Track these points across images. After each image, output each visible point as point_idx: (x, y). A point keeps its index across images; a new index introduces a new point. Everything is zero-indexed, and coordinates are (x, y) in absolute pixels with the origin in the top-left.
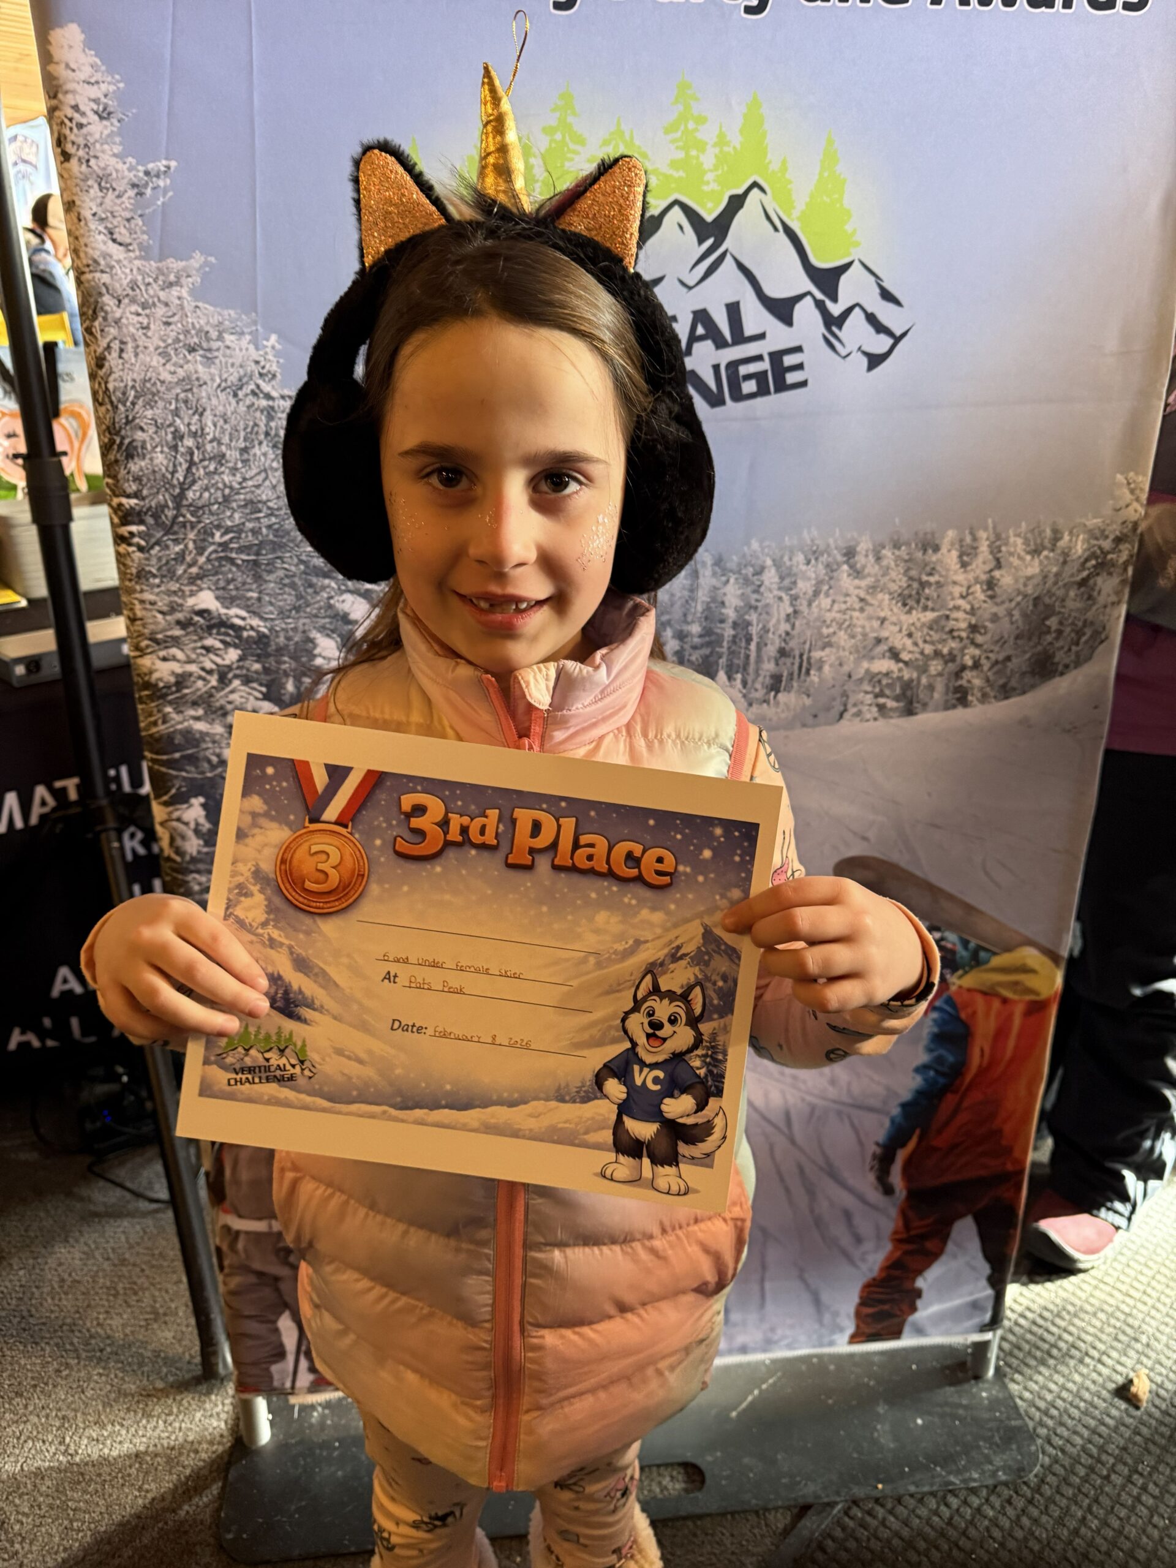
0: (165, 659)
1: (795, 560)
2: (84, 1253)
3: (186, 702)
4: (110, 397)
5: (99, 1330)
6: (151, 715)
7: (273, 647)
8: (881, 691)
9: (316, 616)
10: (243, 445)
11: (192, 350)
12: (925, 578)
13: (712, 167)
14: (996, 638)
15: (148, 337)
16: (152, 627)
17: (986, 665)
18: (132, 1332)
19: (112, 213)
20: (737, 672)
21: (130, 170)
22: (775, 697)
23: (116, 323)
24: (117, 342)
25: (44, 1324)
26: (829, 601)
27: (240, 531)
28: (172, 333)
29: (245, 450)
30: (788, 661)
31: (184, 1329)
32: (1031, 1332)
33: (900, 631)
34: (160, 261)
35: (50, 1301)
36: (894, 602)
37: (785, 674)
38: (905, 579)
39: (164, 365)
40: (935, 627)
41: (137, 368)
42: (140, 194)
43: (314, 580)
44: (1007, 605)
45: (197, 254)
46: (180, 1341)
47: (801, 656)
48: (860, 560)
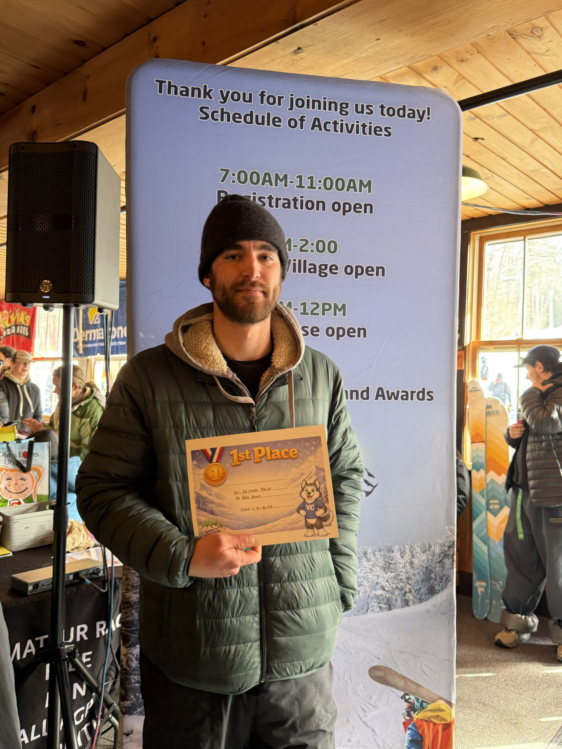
8: (380, 601)
12: (390, 561)
14: (415, 581)
17: (413, 591)
33: (384, 580)
36: (381, 570)
38: (384, 562)
40: (395, 579)
44: (417, 570)
48: (369, 556)
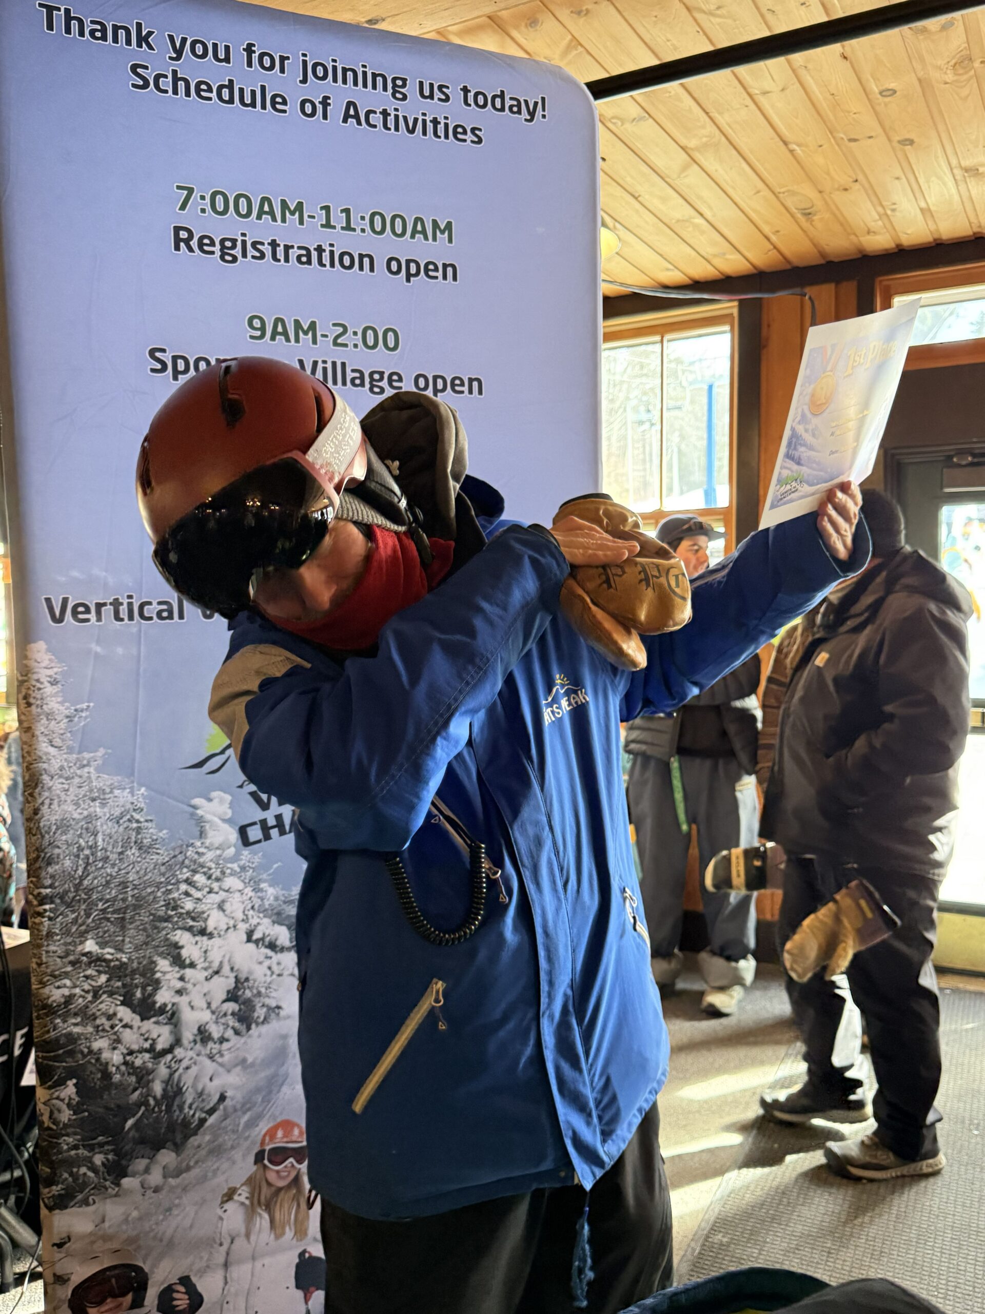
0: (59, 987)
3: (70, 1014)
4: (39, 831)
6: (44, 1026)
7: (130, 970)
9: (158, 946)
10: (120, 850)
11: (94, 800)
15: (68, 796)
16: (52, 967)
21: (66, 709)
23: (49, 789)
24: (48, 800)
27: (115, 901)
28: (82, 792)
29: (121, 853)
34: (79, 754)
39: (76, 810)
41: (59, 813)
42: (71, 721)
43: (158, 924)
45: (101, 749)
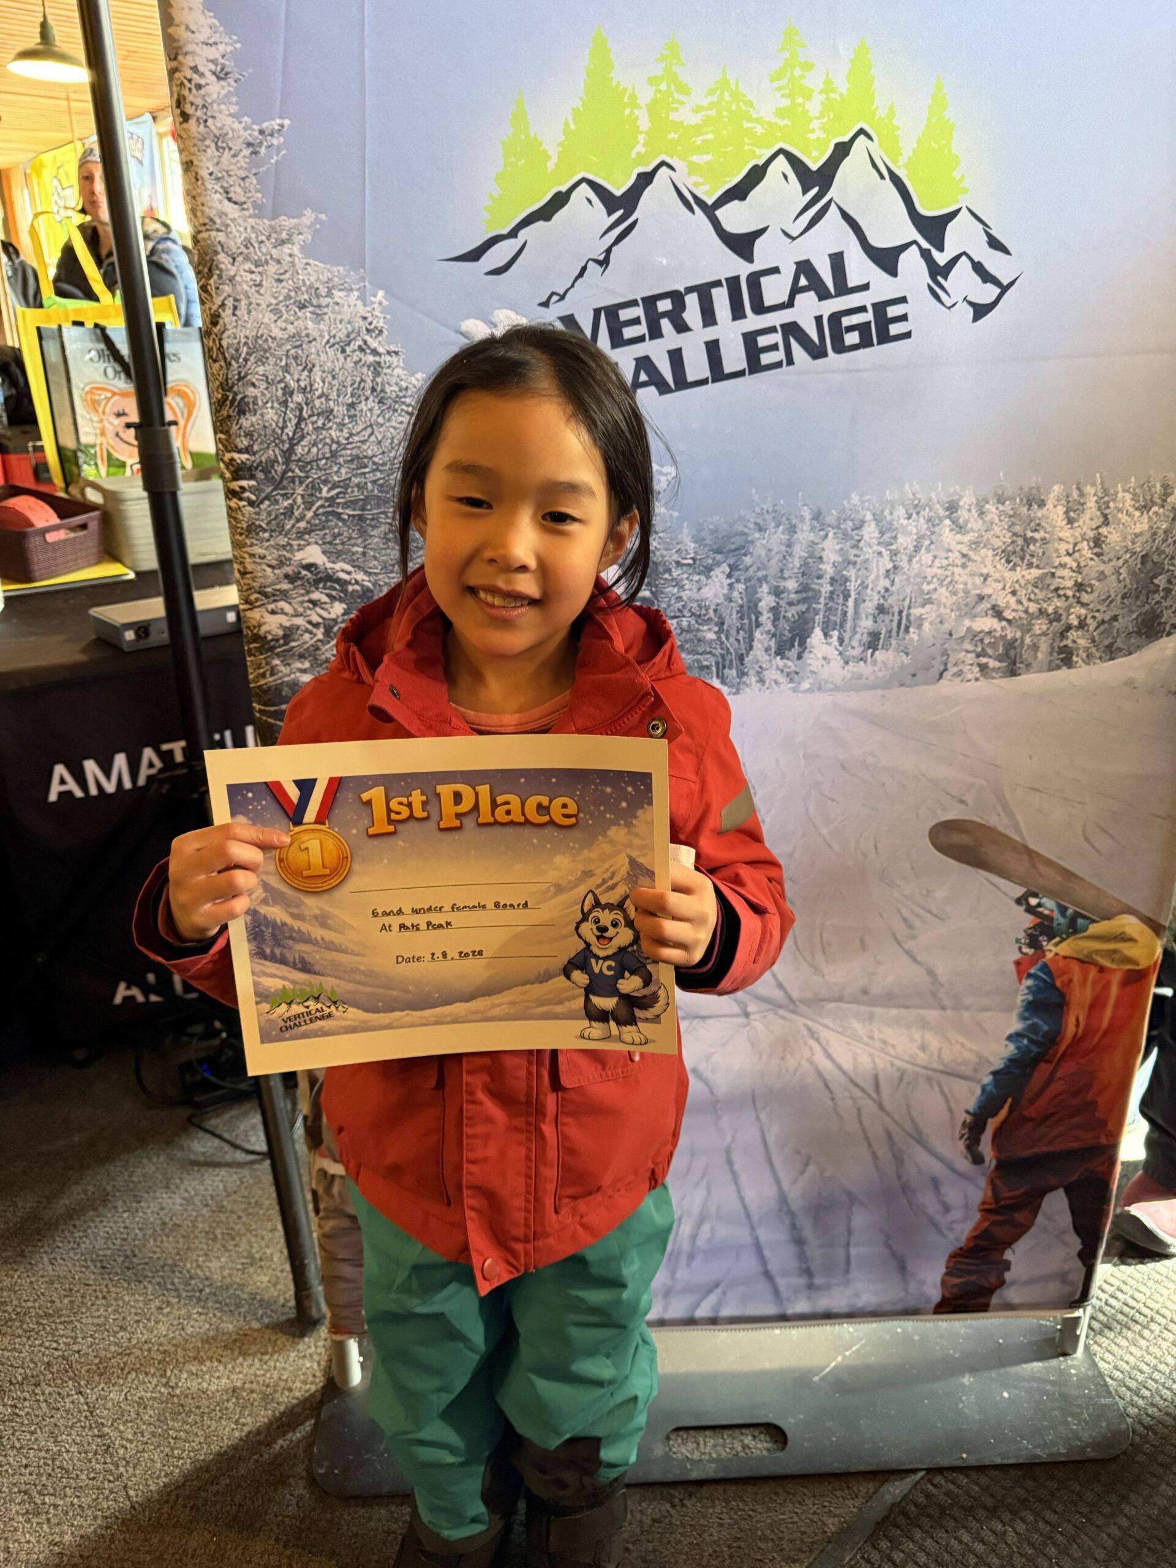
0: (273, 612)
1: (895, 514)
2: (184, 1199)
3: (293, 655)
4: (223, 354)
5: (199, 1271)
6: (259, 668)
8: (983, 649)
10: (350, 401)
11: (302, 307)
12: (1029, 534)
13: (817, 115)
14: (1103, 597)
15: (261, 295)
16: (261, 580)
17: (1092, 624)
18: (230, 1275)
19: (227, 172)
20: (834, 629)
21: (245, 129)
22: (872, 655)
23: (230, 281)
24: (231, 299)
25: (146, 1264)
26: (930, 556)
27: (347, 487)
28: (283, 290)
29: (352, 406)
30: (887, 618)
31: (279, 1274)
32: (1122, 1313)
33: (1004, 588)
34: (273, 219)
35: (152, 1242)
36: (998, 558)
37: (883, 632)
38: (1009, 535)
39: (276, 321)
40: (1040, 586)
41: (249, 326)
42: (255, 153)
44: (1115, 562)
45: (308, 212)
46: (275, 1285)
47: (901, 612)
48: (963, 515)
